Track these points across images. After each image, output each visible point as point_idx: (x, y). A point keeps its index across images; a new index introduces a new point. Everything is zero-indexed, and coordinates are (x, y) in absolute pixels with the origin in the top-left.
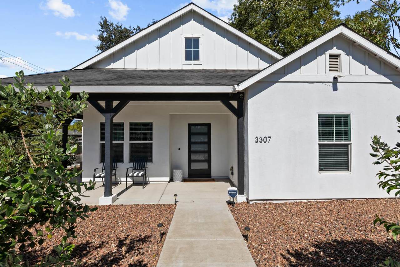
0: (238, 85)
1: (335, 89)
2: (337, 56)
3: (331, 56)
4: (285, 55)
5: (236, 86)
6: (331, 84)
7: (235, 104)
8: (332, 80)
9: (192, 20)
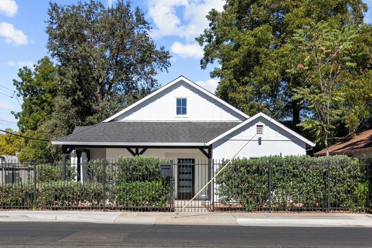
0: (207, 143)
1: (260, 144)
2: (262, 126)
3: (258, 126)
4: (251, 115)
5: (206, 143)
6: (258, 141)
7: (207, 150)
8: (258, 139)
9: (182, 86)
